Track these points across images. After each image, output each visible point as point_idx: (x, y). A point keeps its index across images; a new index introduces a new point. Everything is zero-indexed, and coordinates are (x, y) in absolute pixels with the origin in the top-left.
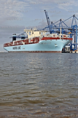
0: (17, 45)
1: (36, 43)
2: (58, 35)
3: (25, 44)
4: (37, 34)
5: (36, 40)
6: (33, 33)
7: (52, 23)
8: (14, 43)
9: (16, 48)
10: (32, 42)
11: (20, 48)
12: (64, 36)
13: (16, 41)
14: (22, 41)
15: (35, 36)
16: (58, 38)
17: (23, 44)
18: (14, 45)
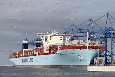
0: (28, 56)
1: (54, 53)
3: (39, 54)
4: (56, 40)
5: (53, 49)
6: (50, 39)
8: (24, 52)
9: (27, 60)
10: (48, 52)
11: (31, 61)
12: (94, 44)
14: (35, 50)
16: (84, 47)
17: (36, 55)
18: (25, 56)
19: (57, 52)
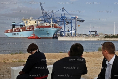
0: (16, 32)
1: (32, 30)
2: (49, 24)
3: (23, 31)
4: (33, 23)
5: (31, 28)
6: (29, 22)
7: (46, 13)
8: (13, 30)
9: (15, 34)
10: (28, 29)
11: (18, 34)
12: (55, 25)
13: (15, 28)
14: (20, 28)
15: (31, 25)
16: (50, 27)
17: (21, 31)
18: (14, 32)
19: (34, 30)
